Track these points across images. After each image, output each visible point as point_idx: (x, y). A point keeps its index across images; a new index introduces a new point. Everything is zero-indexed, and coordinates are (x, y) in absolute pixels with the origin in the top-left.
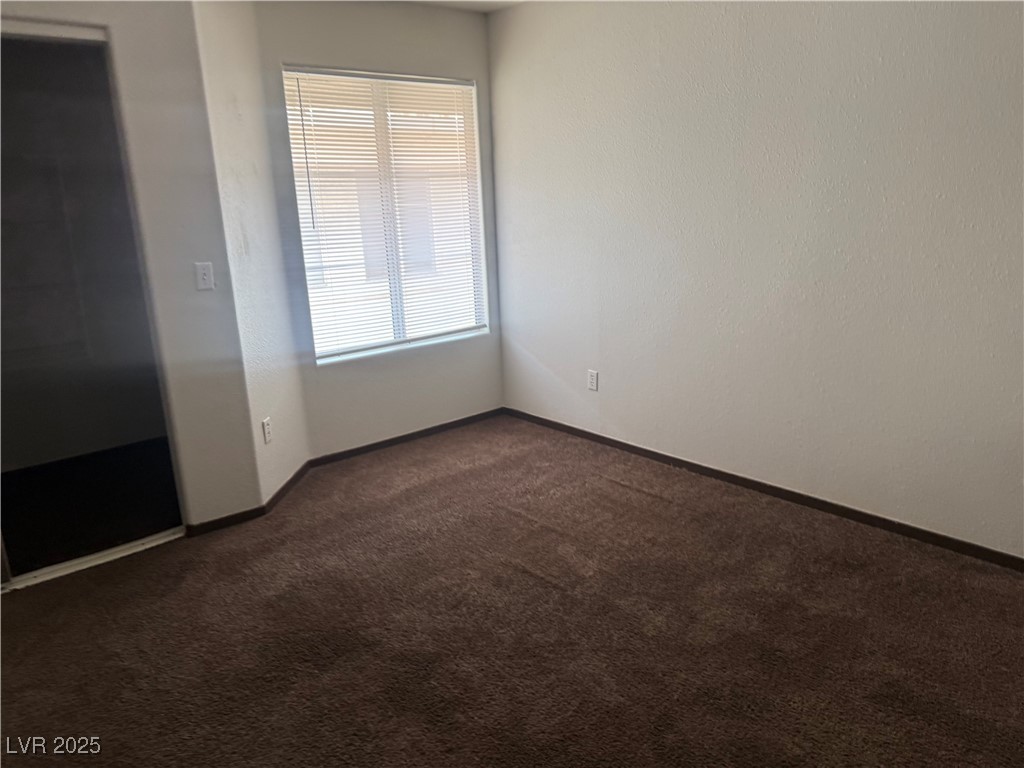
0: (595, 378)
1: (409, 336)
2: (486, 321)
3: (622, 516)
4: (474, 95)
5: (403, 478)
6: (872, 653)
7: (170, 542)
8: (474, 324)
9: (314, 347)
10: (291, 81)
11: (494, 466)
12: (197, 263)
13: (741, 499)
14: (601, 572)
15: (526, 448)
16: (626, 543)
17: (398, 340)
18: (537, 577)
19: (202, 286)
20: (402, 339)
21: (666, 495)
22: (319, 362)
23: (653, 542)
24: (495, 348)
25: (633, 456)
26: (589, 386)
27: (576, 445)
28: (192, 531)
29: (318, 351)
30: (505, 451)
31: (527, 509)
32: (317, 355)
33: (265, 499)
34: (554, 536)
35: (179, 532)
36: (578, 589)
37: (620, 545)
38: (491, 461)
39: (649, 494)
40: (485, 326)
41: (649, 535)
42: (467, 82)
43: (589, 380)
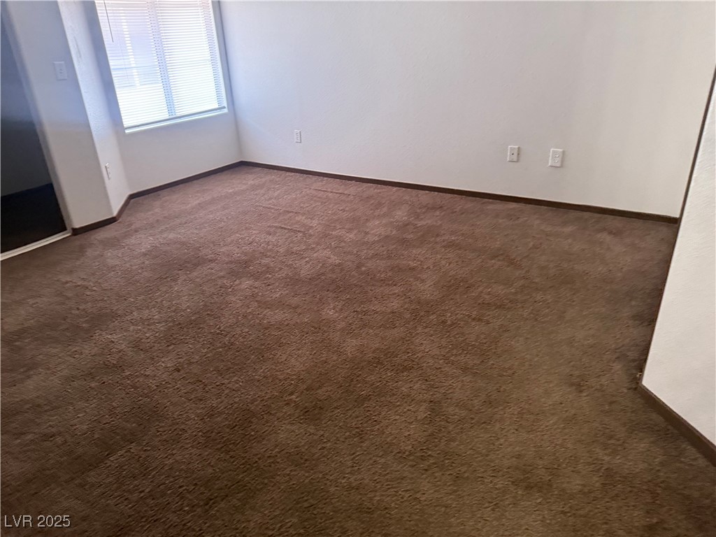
0: (299, 134)
1: (178, 114)
2: (225, 105)
3: (325, 203)
5: (192, 199)
6: (445, 234)
7: (65, 238)
8: (217, 106)
9: (122, 122)
11: (247, 189)
12: (55, 63)
14: (320, 224)
15: (263, 180)
16: (330, 212)
17: (172, 117)
19: (60, 77)
20: (174, 116)
21: (346, 192)
22: (127, 131)
23: (344, 210)
24: (232, 121)
25: (325, 178)
26: (296, 140)
28: (76, 232)
29: (125, 124)
30: (251, 182)
31: (274, 205)
32: (125, 126)
33: (115, 213)
34: (292, 214)
35: (67, 233)
36: (311, 231)
37: (327, 213)
38: (244, 187)
39: (337, 193)
40: (224, 107)
41: (341, 208)
43: (295, 137)
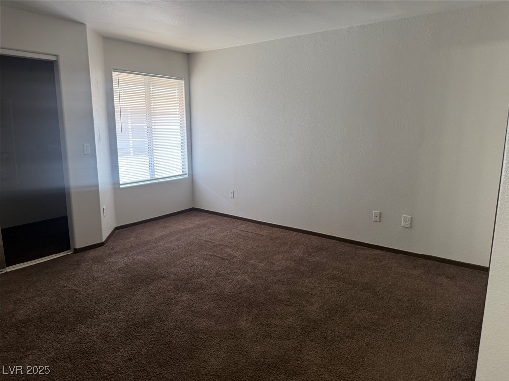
0: (232, 193)
1: (156, 177)
2: (187, 172)
3: (246, 240)
4: (183, 84)
5: (157, 232)
6: (329, 269)
7: (68, 255)
8: (182, 173)
9: (119, 180)
10: (115, 75)
11: (194, 227)
12: (84, 144)
13: (287, 233)
14: (241, 255)
15: (206, 221)
16: (249, 247)
17: (151, 178)
18: (219, 257)
19: (85, 153)
20: (153, 178)
21: (261, 233)
22: (121, 186)
23: (258, 246)
24: (190, 183)
26: (230, 197)
27: (225, 220)
28: (76, 251)
29: (121, 182)
30: (198, 222)
31: (211, 239)
33: (104, 239)
34: (223, 246)
35: (70, 251)
36: (234, 260)
37: (247, 247)
38: (192, 225)
39: (255, 233)
40: (186, 174)
41: (257, 244)
42: (181, 79)
43: (230, 194)
